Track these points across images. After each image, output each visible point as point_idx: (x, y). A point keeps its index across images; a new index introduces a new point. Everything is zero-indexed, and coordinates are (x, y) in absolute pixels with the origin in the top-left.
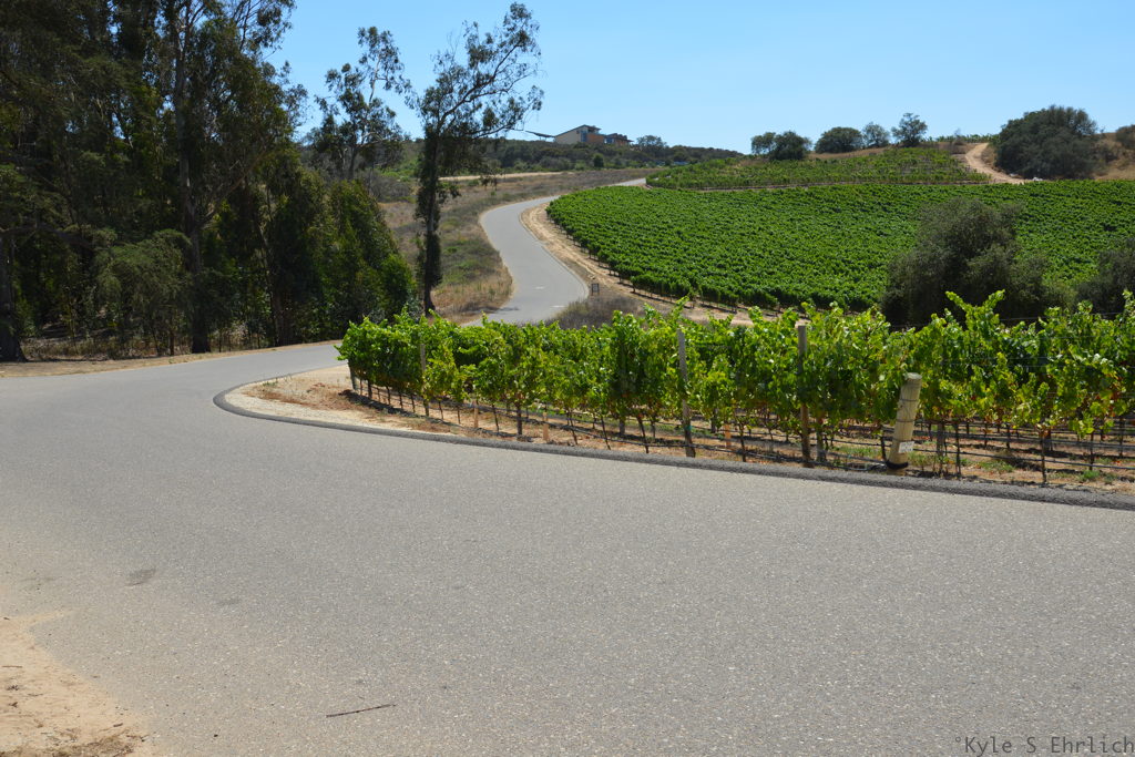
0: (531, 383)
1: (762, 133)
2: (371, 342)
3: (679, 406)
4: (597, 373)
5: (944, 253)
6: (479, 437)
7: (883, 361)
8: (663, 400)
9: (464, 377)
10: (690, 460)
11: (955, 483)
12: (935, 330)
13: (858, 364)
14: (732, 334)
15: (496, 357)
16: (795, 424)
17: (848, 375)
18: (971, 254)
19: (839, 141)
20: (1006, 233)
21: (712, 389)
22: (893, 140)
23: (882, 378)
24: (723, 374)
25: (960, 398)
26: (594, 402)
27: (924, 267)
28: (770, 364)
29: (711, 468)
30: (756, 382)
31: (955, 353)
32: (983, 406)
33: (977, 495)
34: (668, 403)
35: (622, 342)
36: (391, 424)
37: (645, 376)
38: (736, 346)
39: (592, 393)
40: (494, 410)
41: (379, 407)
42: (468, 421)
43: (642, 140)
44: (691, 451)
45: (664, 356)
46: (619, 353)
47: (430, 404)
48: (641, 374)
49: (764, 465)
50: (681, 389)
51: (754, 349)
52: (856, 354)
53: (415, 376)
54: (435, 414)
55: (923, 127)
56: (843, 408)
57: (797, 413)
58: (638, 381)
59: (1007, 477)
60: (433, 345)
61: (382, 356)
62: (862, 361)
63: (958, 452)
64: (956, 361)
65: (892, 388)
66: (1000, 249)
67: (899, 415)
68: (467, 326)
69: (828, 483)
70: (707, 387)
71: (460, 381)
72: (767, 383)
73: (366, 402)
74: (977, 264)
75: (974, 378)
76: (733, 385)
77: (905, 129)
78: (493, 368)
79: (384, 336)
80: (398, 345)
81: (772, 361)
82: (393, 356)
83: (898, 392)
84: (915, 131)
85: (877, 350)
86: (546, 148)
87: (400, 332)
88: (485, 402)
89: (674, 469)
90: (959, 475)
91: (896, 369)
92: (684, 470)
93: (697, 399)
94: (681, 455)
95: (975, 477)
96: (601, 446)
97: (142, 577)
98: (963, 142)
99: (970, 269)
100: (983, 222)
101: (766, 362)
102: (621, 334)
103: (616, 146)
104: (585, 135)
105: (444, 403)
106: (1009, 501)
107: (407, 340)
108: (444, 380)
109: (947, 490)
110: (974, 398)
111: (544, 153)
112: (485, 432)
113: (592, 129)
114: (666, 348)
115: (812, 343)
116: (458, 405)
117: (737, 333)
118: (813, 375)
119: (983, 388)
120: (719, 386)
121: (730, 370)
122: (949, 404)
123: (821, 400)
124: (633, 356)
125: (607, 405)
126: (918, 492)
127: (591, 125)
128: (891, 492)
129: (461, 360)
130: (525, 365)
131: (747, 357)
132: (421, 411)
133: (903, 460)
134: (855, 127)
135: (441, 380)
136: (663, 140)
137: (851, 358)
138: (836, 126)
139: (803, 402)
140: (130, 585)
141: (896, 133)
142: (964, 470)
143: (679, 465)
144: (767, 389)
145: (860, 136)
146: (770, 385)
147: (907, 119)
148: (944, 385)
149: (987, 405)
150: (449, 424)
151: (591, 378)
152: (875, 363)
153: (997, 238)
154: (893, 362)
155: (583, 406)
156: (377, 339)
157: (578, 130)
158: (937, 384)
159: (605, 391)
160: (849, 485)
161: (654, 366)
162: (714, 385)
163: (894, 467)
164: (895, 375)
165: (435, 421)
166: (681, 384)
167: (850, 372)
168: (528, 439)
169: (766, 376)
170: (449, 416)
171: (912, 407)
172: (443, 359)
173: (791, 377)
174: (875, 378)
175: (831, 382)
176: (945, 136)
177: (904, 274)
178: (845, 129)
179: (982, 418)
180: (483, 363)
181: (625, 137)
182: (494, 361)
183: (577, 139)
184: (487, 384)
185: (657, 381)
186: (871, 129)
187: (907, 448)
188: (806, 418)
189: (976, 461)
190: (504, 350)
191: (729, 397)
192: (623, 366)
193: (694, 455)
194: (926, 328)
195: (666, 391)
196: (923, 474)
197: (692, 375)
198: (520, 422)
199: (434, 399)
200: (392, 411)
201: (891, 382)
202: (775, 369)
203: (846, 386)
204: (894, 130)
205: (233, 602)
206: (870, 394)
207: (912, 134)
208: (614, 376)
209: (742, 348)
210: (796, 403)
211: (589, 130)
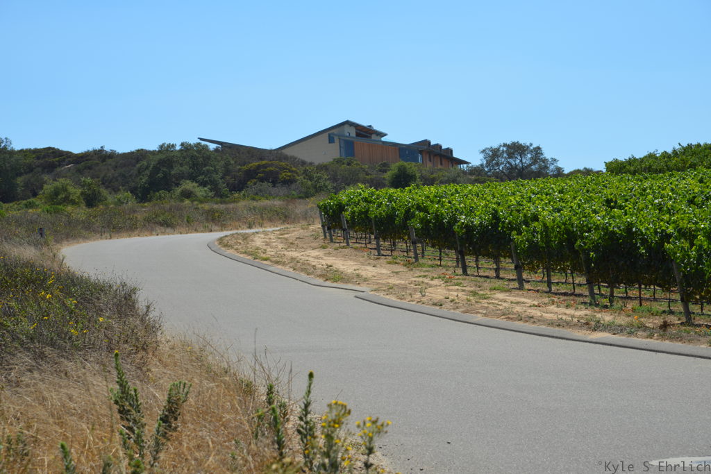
43: (493, 155)
104: (348, 146)
113: (365, 133)
181: (449, 151)
183: (328, 154)
211: (358, 135)
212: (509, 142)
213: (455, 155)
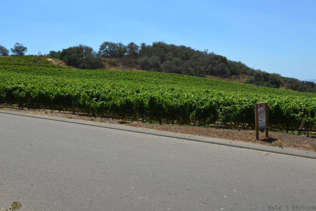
22: (11, 53)
55: (25, 49)
77: (16, 50)
141: (13, 51)
147: (16, 45)
204: (12, 49)
207: (20, 50)
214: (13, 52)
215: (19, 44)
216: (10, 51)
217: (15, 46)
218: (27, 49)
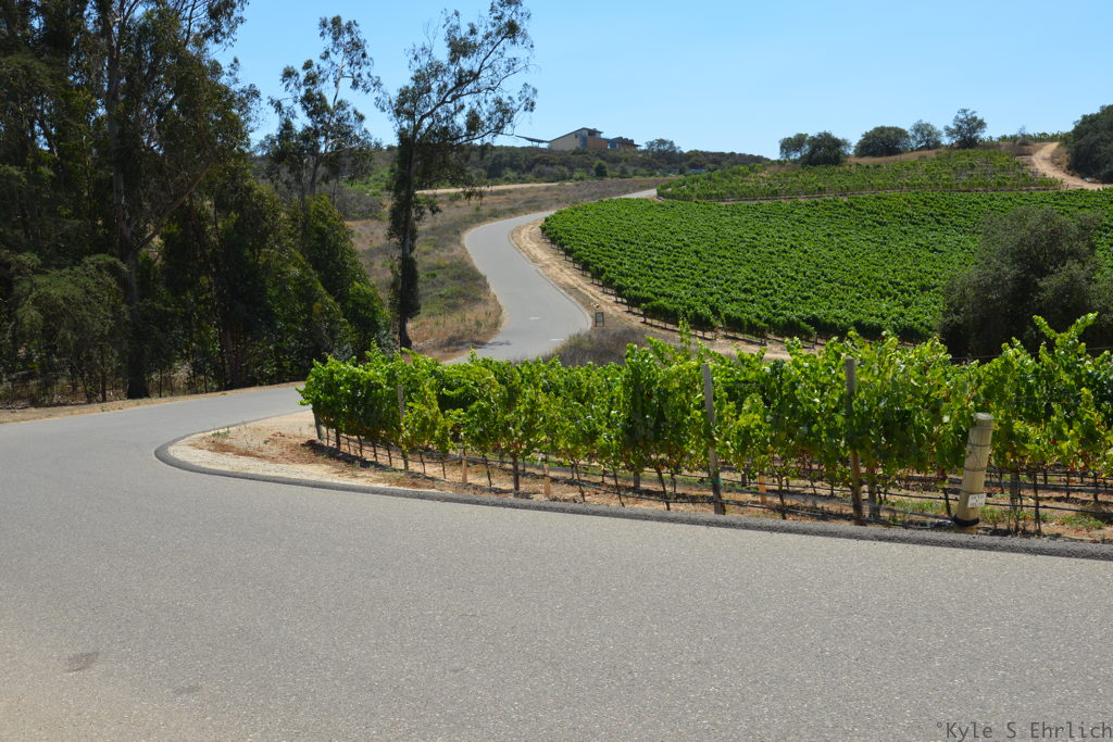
0: (529, 429)
1: (792, 135)
2: (339, 384)
3: (706, 454)
4: (608, 416)
5: (1010, 271)
6: (470, 494)
7: (946, 400)
8: (687, 448)
9: (450, 424)
10: (721, 518)
11: (1036, 542)
12: (1007, 363)
13: (917, 403)
14: (768, 369)
15: (488, 399)
16: (843, 475)
17: (906, 416)
18: (1043, 273)
19: (882, 143)
20: (1083, 247)
21: (745, 436)
22: (946, 141)
23: (946, 419)
24: (757, 417)
25: (1038, 442)
26: (604, 452)
27: (987, 289)
28: (815, 403)
29: (747, 527)
30: (797, 426)
31: (1030, 389)
32: (1066, 452)
33: (1063, 556)
34: (692, 452)
35: (638, 380)
36: (364, 479)
37: (666, 420)
38: (773, 384)
39: (602, 440)
40: (485, 462)
41: (349, 460)
42: (454, 476)
43: (652, 144)
44: (721, 508)
45: (687, 397)
46: (633, 393)
47: (409, 456)
48: (660, 417)
49: (809, 523)
50: (708, 435)
51: (793, 386)
52: (915, 391)
53: (392, 423)
54: (415, 467)
55: (981, 124)
56: (900, 455)
57: (845, 462)
58: (657, 426)
59: (1097, 534)
60: (413, 387)
61: (352, 400)
62: (922, 400)
63: (1037, 507)
64: (1031, 399)
65: (958, 431)
66: (1078, 266)
67: (968, 463)
68: (454, 363)
69: (887, 544)
70: (739, 433)
71: (445, 428)
72: (810, 426)
73: (334, 455)
74: (1049, 284)
75: (1054, 418)
76: (770, 430)
77: (960, 127)
78: (484, 413)
79: (354, 375)
80: (372, 386)
81: (817, 400)
82: (366, 399)
83: (966, 436)
84: (972, 130)
85: (939, 386)
86: (539, 156)
87: (374, 370)
88: (474, 452)
89: (703, 528)
90: (1039, 533)
91: (962, 409)
92: (715, 530)
93: (726, 447)
94: (709, 512)
95: (1058, 536)
96: (614, 503)
97: (83, 661)
98: (1030, 142)
99: (1042, 290)
100: (1055, 235)
101: (810, 402)
102: (636, 371)
103: (621, 152)
104: (584, 140)
105: (426, 454)
106: (1103, 562)
107: (382, 381)
108: (426, 427)
109: (1028, 551)
110: (1054, 442)
111: (537, 161)
112: (476, 487)
113: (593, 133)
114: (688, 388)
115: (862, 379)
116: (442, 457)
117: (774, 368)
118: (864, 418)
119: (1065, 429)
120: (754, 431)
121: (765, 414)
122: (1025, 448)
123: (874, 446)
124: (650, 396)
125: (622, 453)
126: (993, 553)
127: (591, 128)
128: (961, 553)
129: (446, 403)
130: (522, 408)
131: (786, 396)
132: (399, 464)
133: (973, 516)
134: (902, 127)
135: (423, 428)
136: (676, 145)
137: (910, 397)
138: (879, 125)
139: (853, 447)
140: (69, 671)
141: (950, 133)
142: (1044, 528)
143: (709, 524)
144: (810, 434)
145: (907, 136)
146: (815, 428)
147: (962, 116)
148: (1018, 426)
149: (1070, 450)
150: (432, 479)
151: (600, 423)
152: (938, 402)
153: (1073, 254)
154: (958, 400)
155: (591, 456)
156: (347, 379)
157: (576, 134)
158: (1010, 425)
159: (617, 438)
160: (911, 546)
161: (676, 408)
162: (747, 430)
163: (963, 524)
164: (961, 416)
165: (415, 476)
166: (708, 429)
167: (908, 412)
168: (527, 496)
169: (809, 419)
170: (432, 470)
171: (982, 454)
172: (424, 403)
173: (839, 419)
174: (937, 420)
175: (886, 424)
176: (1008, 135)
177: (963, 296)
178: (889, 129)
179: (1064, 467)
180: (474, 407)
181: (632, 141)
182: (485, 404)
183: (576, 144)
184: (477, 431)
185: (679, 425)
186: (921, 129)
187: (977, 502)
188: (856, 468)
189: (1058, 517)
190: (497, 391)
191: (766, 444)
192: (639, 408)
193: (723, 511)
194: (995, 360)
195: (690, 437)
196: (996, 532)
197: (720, 418)
198: (517, 475)
199: (414, 449)
200: (365, 464)
201: (957, 424)
202: (820, 409)
203: (903, 428)
204: (947, 129)
205: (191, 690)
206: (931, 438)
207: (968, 132)
208: (628, 420)
209: (780, 385)
210: (845, 449)
211: (590, 134)
212: (658, 138)
213: (635, 143)
214: (948, 135)
215: (968, 113)
216: (944, 134)
217: (957, 117)
218: (984, 124)
